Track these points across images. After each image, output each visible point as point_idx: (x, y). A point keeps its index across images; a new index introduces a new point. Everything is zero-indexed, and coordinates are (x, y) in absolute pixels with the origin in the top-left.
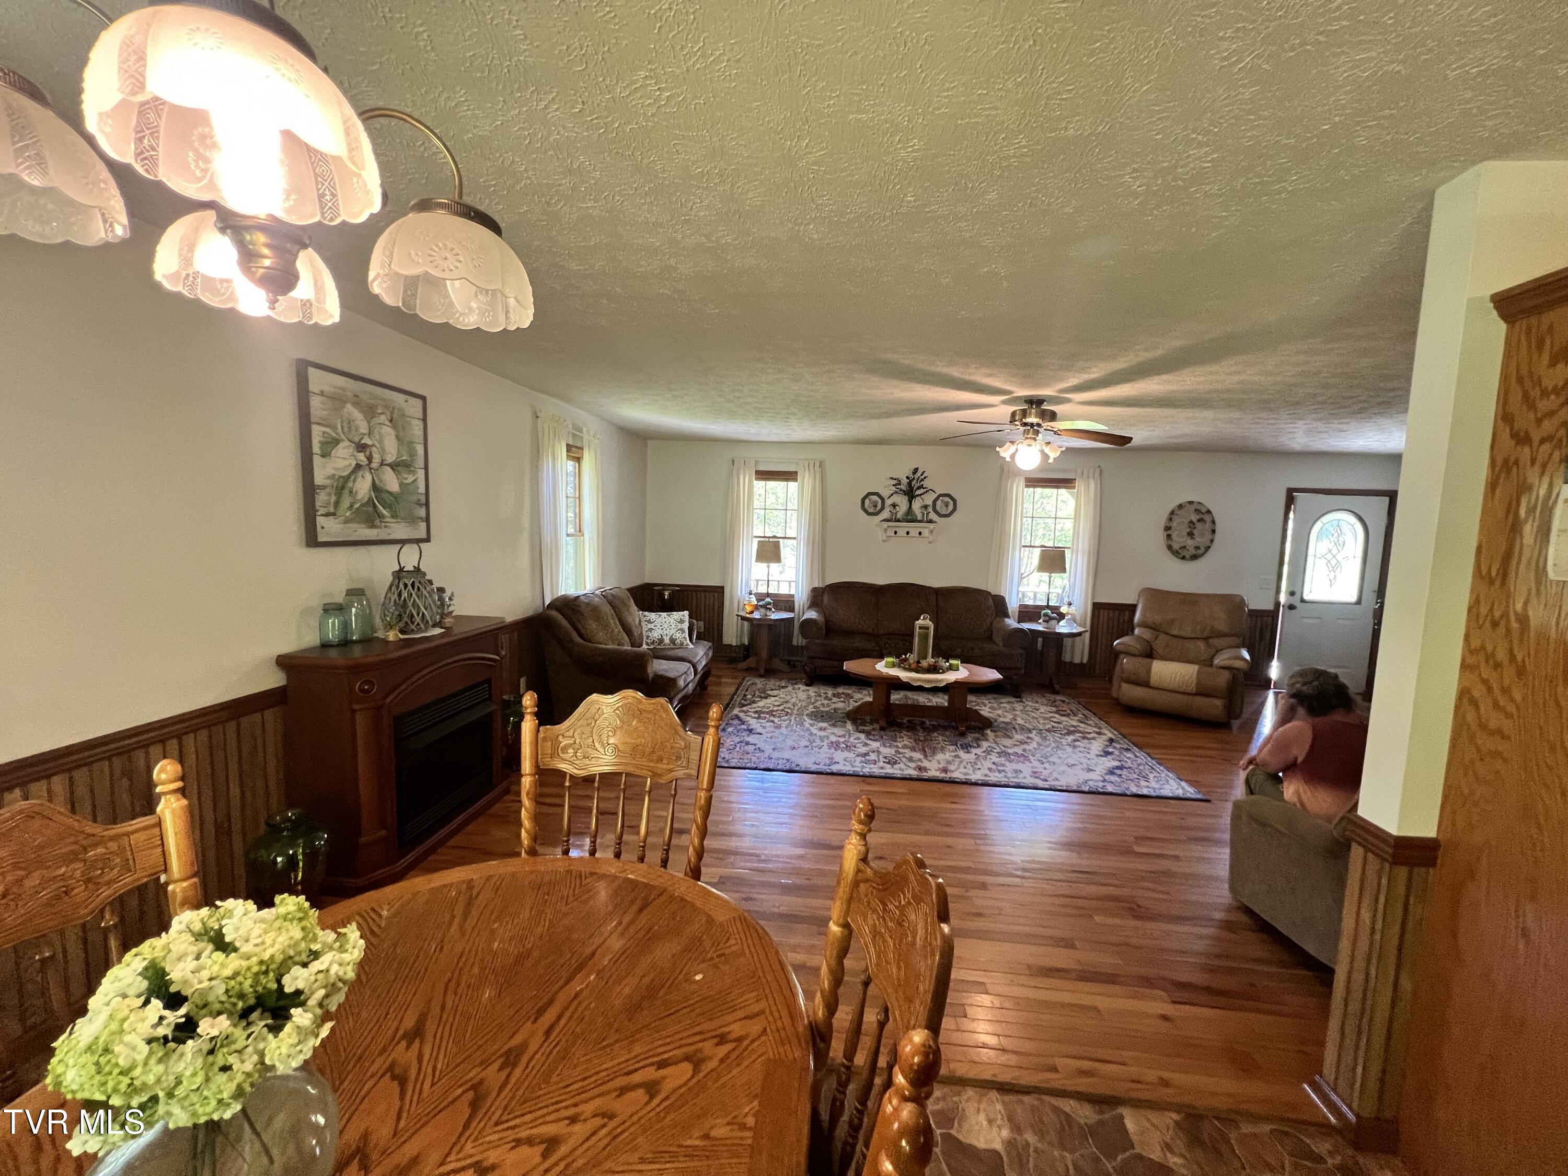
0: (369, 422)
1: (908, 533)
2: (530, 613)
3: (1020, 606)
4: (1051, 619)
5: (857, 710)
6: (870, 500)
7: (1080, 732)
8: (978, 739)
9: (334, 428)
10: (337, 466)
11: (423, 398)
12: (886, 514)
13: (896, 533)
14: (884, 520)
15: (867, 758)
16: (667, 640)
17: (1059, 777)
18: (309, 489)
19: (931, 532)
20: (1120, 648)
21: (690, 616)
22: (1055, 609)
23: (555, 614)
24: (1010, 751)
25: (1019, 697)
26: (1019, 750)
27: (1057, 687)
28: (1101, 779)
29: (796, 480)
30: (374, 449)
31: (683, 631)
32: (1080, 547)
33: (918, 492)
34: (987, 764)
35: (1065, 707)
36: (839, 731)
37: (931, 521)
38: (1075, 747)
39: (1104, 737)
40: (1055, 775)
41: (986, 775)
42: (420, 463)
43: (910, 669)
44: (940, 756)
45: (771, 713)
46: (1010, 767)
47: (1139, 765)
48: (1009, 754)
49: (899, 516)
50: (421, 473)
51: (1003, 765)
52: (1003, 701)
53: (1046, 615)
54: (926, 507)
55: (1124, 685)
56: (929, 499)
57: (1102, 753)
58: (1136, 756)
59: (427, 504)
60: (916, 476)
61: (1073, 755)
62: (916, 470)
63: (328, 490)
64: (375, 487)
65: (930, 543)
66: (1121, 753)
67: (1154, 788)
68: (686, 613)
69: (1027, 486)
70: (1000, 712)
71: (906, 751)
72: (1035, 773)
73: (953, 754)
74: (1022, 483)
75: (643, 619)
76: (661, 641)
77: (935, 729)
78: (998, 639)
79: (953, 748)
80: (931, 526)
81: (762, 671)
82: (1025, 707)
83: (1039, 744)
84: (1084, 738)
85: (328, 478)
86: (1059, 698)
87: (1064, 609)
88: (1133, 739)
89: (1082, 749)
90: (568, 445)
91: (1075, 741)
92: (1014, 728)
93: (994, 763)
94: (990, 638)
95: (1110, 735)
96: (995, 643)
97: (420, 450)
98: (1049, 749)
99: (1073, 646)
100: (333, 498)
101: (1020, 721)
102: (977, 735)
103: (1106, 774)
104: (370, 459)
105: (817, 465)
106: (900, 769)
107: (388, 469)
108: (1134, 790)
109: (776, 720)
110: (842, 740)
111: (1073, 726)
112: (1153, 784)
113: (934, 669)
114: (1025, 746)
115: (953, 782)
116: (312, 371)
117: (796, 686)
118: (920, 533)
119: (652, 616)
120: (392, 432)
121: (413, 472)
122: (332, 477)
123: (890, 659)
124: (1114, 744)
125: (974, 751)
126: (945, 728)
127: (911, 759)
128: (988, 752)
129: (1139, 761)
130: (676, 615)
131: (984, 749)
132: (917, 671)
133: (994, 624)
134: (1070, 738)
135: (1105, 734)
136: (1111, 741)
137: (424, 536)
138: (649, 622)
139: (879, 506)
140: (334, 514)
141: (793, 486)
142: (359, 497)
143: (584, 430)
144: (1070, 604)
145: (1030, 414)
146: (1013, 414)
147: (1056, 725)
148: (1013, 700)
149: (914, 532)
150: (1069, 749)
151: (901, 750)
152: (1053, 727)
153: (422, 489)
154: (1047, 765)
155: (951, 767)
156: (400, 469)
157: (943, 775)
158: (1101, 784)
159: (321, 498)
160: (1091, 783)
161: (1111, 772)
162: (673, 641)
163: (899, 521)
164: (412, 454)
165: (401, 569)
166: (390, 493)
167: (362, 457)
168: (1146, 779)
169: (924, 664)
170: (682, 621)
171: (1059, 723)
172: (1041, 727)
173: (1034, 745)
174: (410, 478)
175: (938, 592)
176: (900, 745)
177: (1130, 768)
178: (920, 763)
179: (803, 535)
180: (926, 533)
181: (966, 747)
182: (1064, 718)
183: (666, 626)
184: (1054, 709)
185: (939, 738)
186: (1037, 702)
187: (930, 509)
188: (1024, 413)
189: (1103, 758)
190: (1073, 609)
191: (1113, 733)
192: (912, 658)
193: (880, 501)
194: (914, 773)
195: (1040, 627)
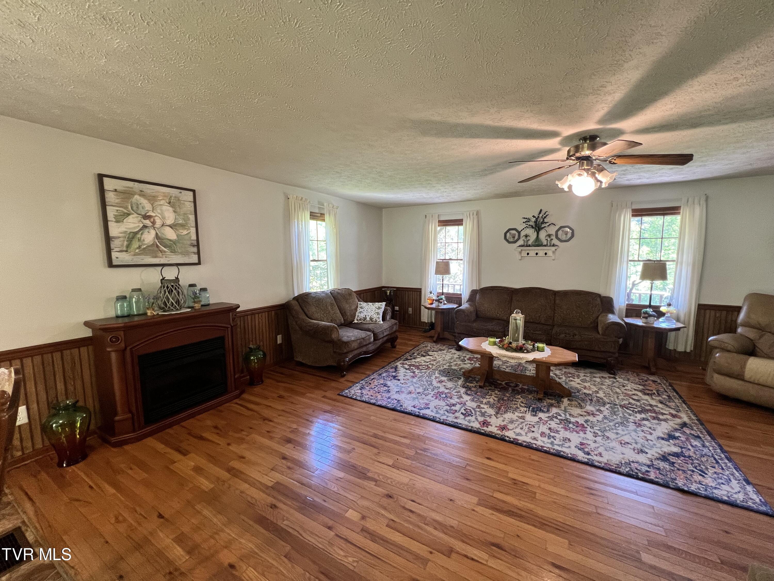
0: (152, 205)
1: (537, 254)
2: (283, 302)
3: (627, 305)
4: (650, 316)
5: (471, 371)
6: (510, 234)
7: (655, 412)
8: (552, 405)
9: (126, 208)
10: (127, 227)
11: (194, 191)
12: (521, 242)
13: (528, 254)
14: (520, 246)
15: (453, 408)
16: (368, 319)
17: (604, 453)
18: (108, 239)
19: (554, 252)
20: (716, 344)
21: (386, 305)
22: (656, 309)
23: (295, 303)
24: (573, 420)
25: (614, 374)
26: (581, 420)
27: (653, 370)
28: (649, 463)
29: (462, 224)
30: (156, 218)
31: (378, 314)
32: (684, 260)
33: (543, 226)
34: (544, 428)
35: (653, 387)
36: (450, 384)
37: (554, 245)
38: (640, 425)
39: (678, 421)
40: (601, 450)
41: (535, 439)
42: (193, 224)
43: (502, 348)
44: (509, 416)
45: (418, 367)
46: (564, 434)
47: (702, 456)
48: (570, 422)
49: (530, 243)
50: (193, 230)
51: (557, 432)
52: (598, 375)
53: (646, 313)
54: (549, 236)
55: (716, 376)
56: (552, 230)
57: (666, 436)
58: (704, 446)
59: (198, 246)
60: (541, 215)
61: (633, 434)
62: (541, 210)
63: (122, 239)
64: (157, 236)
65: (554, 260)
66: (687, 439)
67: (707, 486)
68: (384, 303)
69: (633, 216)
70: (587, 385)
71: (485, 407)
72: (582, 444)
73: (521, 415)
74: (629, 213)
75: (359, 306)
76: (365, 319)
77: (523, 391)
78: (600, 329)
79: (523, 409)
80: (553, 249)
81: (435, 339)
82: (614, 382)
83: (605, 417)
84: (654, 418)
85: (121, 233)
86: (652, 378)
87: (663, 309)
88: (709, 426)
89: (645, 429)
90: (311, 212)
91: (644, 419)
92: (591, 400)
93: (550, 429)
94: (596, 328)
95: (686, 419)
96: (598, 333)
97: (192, 217)
98: (611, 424)
99: (676, 338)
100: (126, 243)
101: (601, 394)
102: (553, 402)
103: (658, 459)
104: (154, 223)
105: (475, 214)
106: (469, 421)
107: (168, 229)
108: (680, 483)
109: (417, 371)
110: (447, 391)
111: (651, 405)
112: (709, 481)
113: (520, 349)
114: (591, 418)
115: (503, 439)
116: (106, 180)
117: (450, 350)
118: (546, 254)
119: (364, 304)
120: (171, 209)
121: (188, 229)
122: (125, 232)
123: (492, 340)
124: (685, 429)
125: (541, 415)
126: (530, 392)
127: (483, 414)
128: (551, 418)
129: (705, 451)
130: (377, 304)
131: (550, 415)
132: (507, 350)
133: (600, 318)
134: (639, 416)
135: (680, 418)
136: (684, 425)
137: (197, 262)
138: (361, 308)
139: (517, 237)
140: (126, 251)
141: (461, 228)
142: (146, 242)
143: (325, 204)
144: (669, 305)
145: (583, 148)
146: (569, 152)
147: (633, 402)
148: (607, 375)
149: (541, 253)
150: (632, 427)
151: (482, 406)
152: (630, 403)
153: (194, 237)
154: (599, 439)
155: (510, 426)
156: (177, 228)
157: (499, 432)
158: (644, 469)
159: (115, 244)
160: (633, 466)
161: (664, 458)
162: (371, 319)
163: (529, 246)
164: (186, 219)
165: (163, 279)
166: (170, 240)
167: (147, 222)
168: (703, 473)
169: (514, 345)
170: (379, 308)
171: (638, 401)
172: (617, 402)
173: (600, 417)
174: (185, 232)
175: (555, 293)
176: (485, 401)
177: (689, 457)
178: (488, 419)
179: (466, 259)
180: (550, 253)
181: (535, 412)
182: (647, 397)
183: (369, 310)
184: (641, 387)
185: (520, 399)
186: (628, 380)
187: (554, 237)
188: (577, 148)
189: (663, 442)
190: (672, 309)
191: (690, 418)
192: (507, 340)
193: (517, 234)
194: (476, 425)
195: (639, 322)
